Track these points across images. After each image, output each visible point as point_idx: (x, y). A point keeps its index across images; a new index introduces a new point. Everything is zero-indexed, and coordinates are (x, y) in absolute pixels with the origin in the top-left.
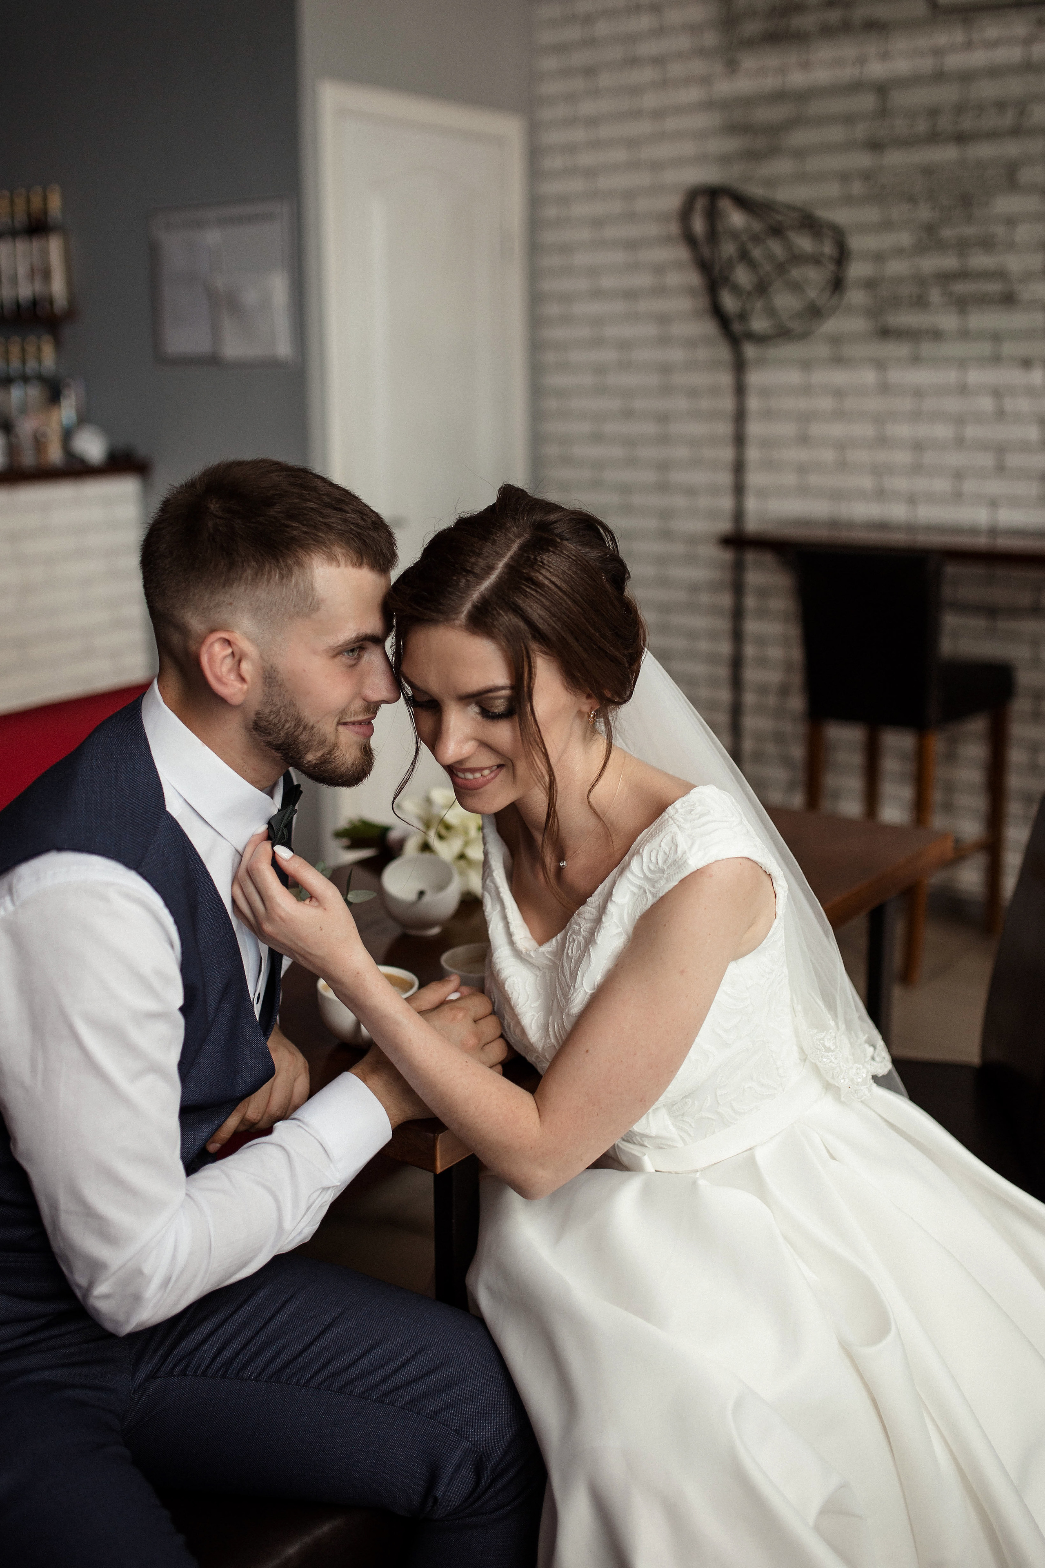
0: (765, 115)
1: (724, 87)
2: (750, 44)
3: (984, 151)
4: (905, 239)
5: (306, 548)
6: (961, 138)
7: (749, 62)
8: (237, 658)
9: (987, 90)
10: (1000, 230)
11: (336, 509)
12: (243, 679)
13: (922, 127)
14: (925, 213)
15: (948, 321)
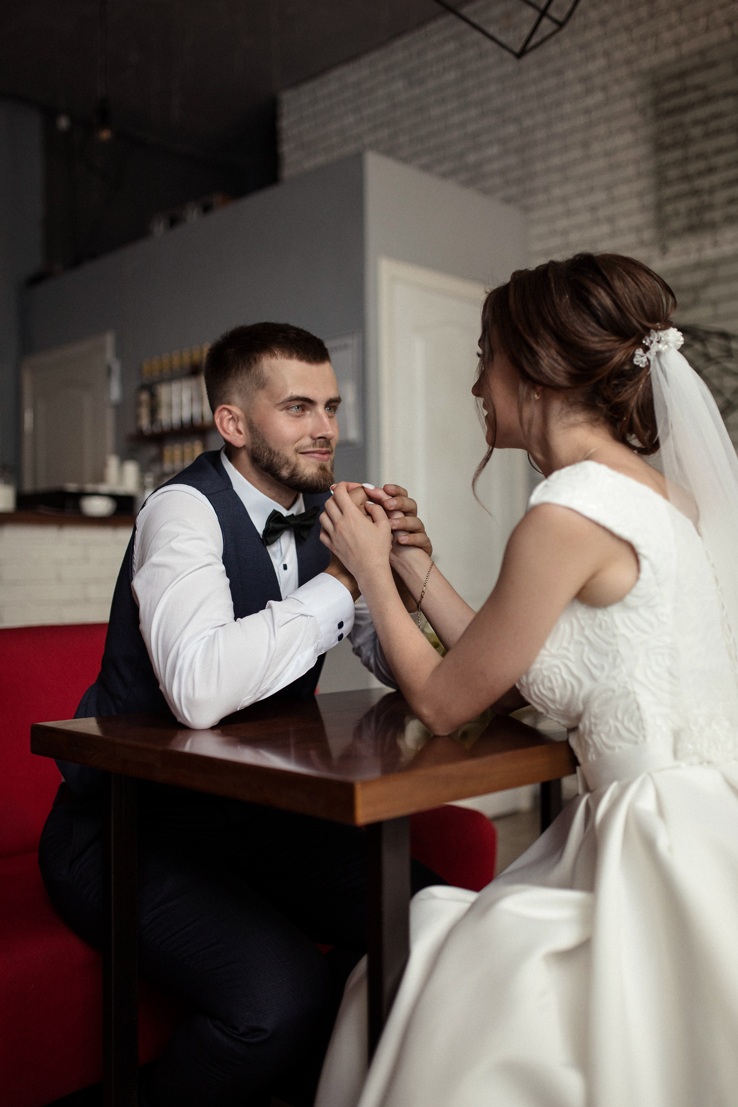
0: (689, 279)
1: (659, 265)
2: (676, 235)
5: (259, 351)
7: (675, 246)
8: (236, 420)
12: (240, 432)
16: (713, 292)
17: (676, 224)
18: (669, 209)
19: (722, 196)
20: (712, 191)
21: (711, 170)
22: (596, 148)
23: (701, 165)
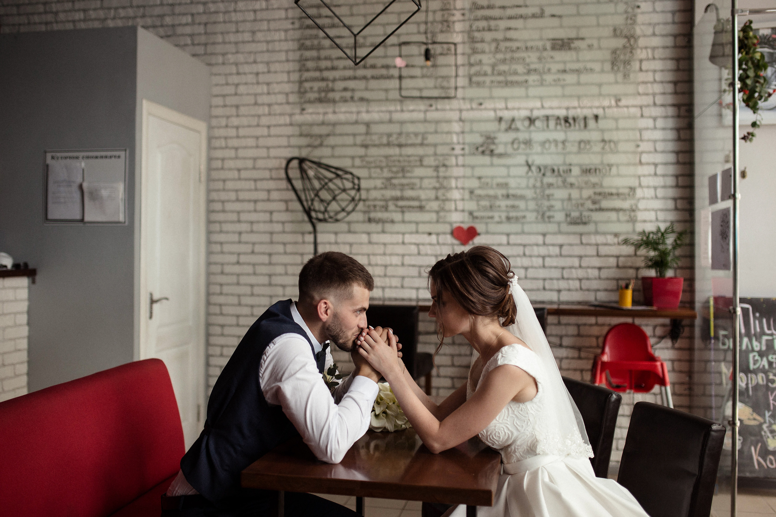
0: (316, 130)
1: (298, 118)
2: (310, 102)
3: (409, 151)
4: (379, 183)
5: (353, 280)
6: (400, 146)
7: (310, 109)
8: (327, 308)
9: (411, 128)
10: (417, 181)
11: (362, 271)
12: (327, 314)
13: (385, 140)
14: (386, 173)
15: (397, 216)
16: (331, 141)
17: (312, 96)
18: (307, 85)
19: (340, 85)
20: (334, 80)
21: (333, 68)
22: (259, 36)
23: (328, 64)
